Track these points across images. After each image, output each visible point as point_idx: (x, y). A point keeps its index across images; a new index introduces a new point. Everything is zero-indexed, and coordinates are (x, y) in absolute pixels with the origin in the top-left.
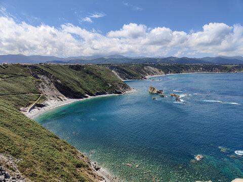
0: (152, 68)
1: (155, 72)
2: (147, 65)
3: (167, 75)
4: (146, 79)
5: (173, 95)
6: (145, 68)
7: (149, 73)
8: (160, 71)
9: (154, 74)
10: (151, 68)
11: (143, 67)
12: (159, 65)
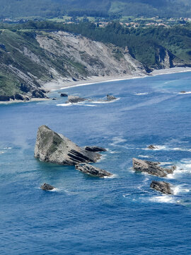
0: (78, 44)
1: (93, 62)
2: (52, 27)
3: (156, 73)
4: (41, 94)
5: (144, 164)
6: (44, 43)
7: (63, 65)
8: (118, 56)
9: (85, 73)
10: (74, 40)
11: (31, 36)
12: (115, 27)
